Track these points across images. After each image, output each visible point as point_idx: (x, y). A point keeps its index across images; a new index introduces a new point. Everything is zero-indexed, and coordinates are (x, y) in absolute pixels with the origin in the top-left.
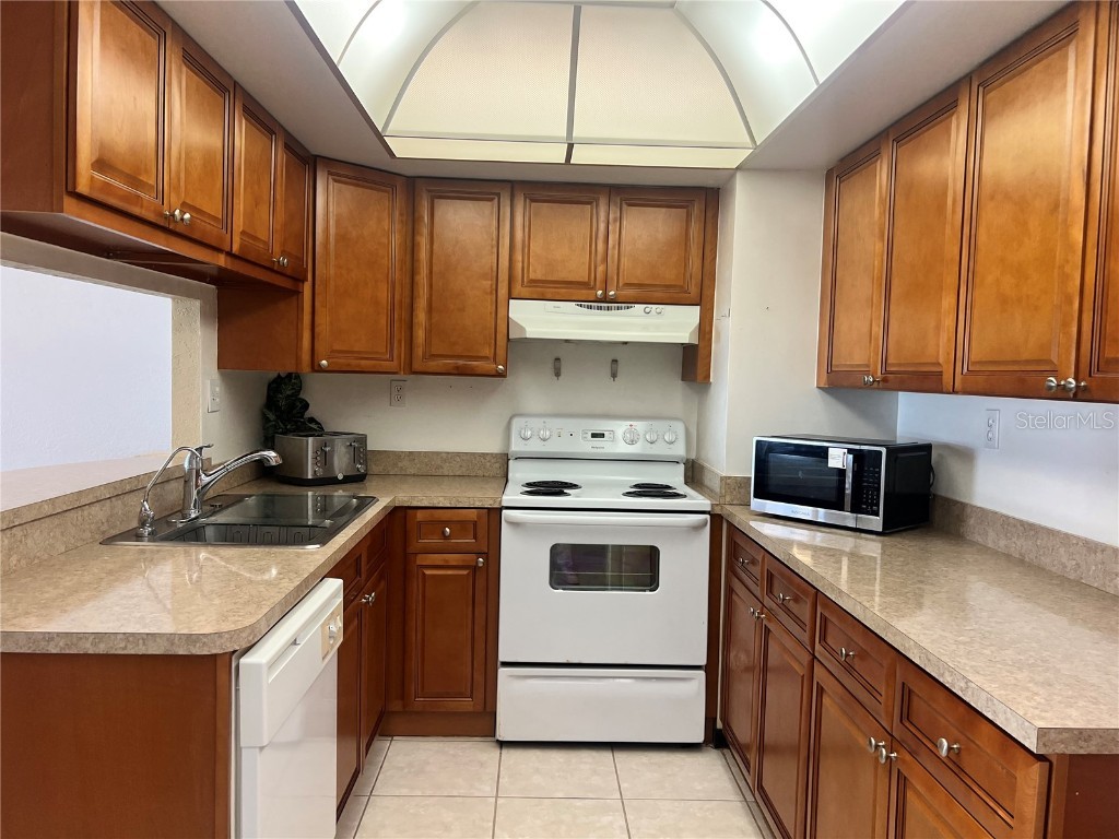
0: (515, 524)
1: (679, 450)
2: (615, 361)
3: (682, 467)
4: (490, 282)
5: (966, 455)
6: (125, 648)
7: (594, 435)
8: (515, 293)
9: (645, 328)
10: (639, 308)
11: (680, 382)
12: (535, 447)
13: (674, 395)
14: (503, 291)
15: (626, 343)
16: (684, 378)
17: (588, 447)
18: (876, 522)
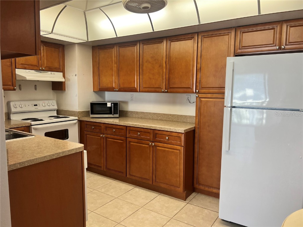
0: (35, 129)
1: (56, 107)
2: (35, 86)
3: (56, 111)
4: (9, 63)
5: (126, 103)
6: (68, 153)
7: (35, 105)
8: (17, 67)
9: (51, 77)
10: (50, 72)
11: (52, 90)
12: (18, 109)
13: (51, 94)
14: (14, 66)
15: (38, 81)
16: (53, 89)
17: (34, 108)
18: (117, 115)
